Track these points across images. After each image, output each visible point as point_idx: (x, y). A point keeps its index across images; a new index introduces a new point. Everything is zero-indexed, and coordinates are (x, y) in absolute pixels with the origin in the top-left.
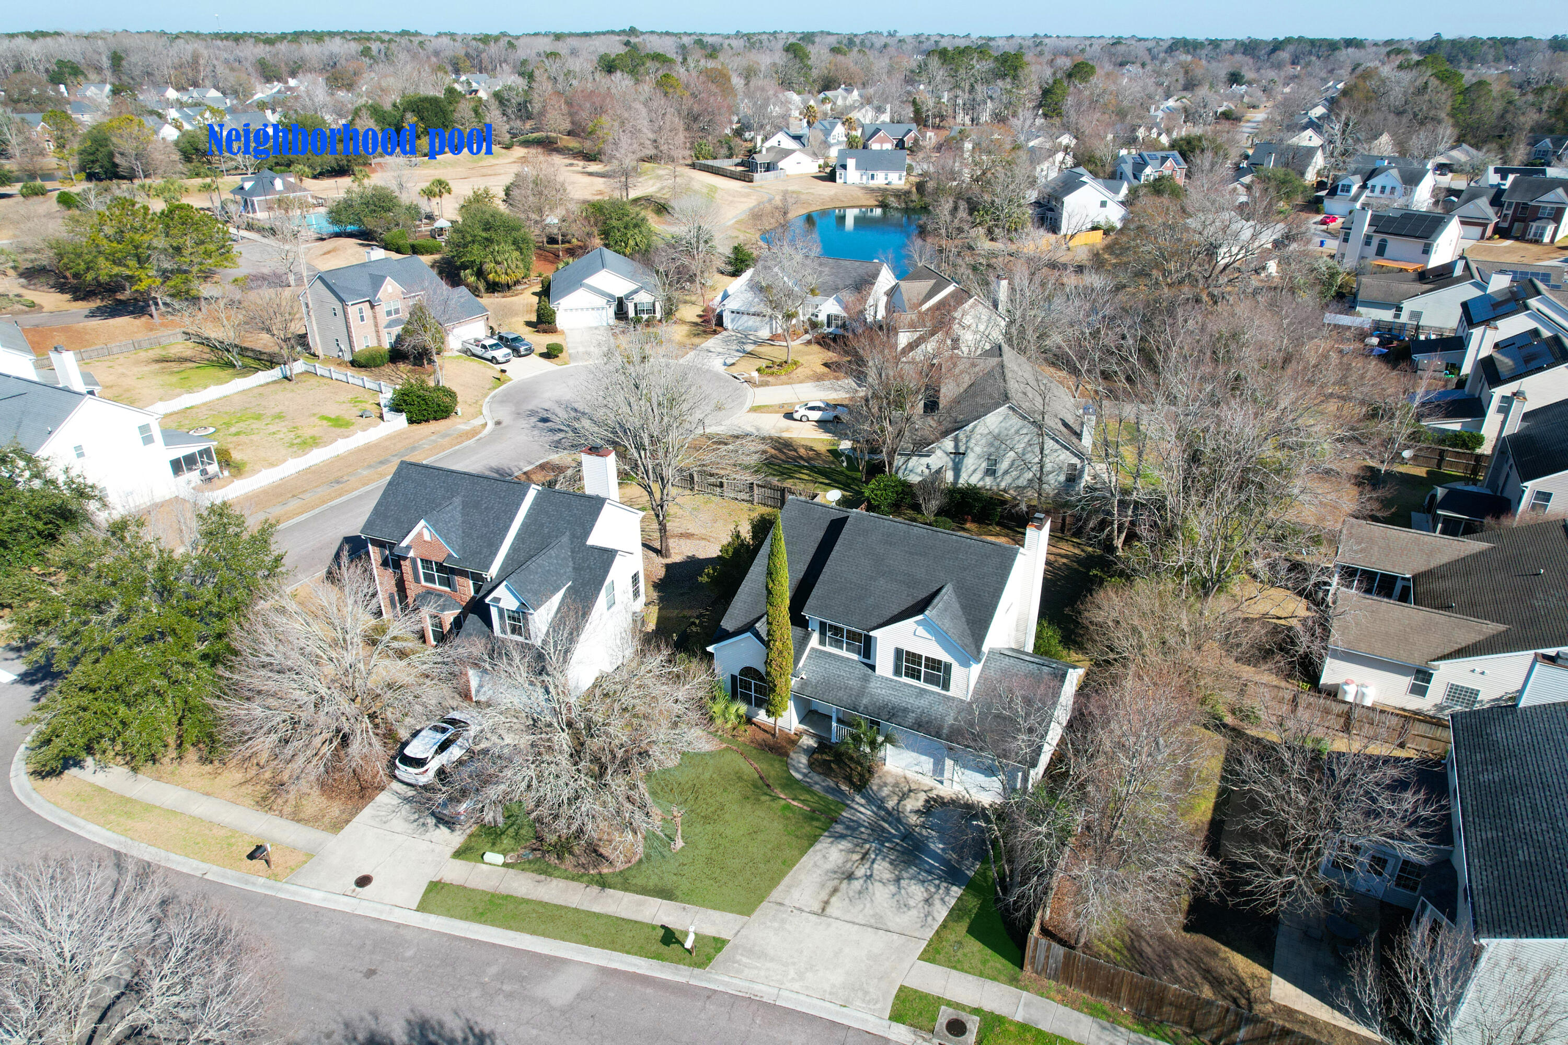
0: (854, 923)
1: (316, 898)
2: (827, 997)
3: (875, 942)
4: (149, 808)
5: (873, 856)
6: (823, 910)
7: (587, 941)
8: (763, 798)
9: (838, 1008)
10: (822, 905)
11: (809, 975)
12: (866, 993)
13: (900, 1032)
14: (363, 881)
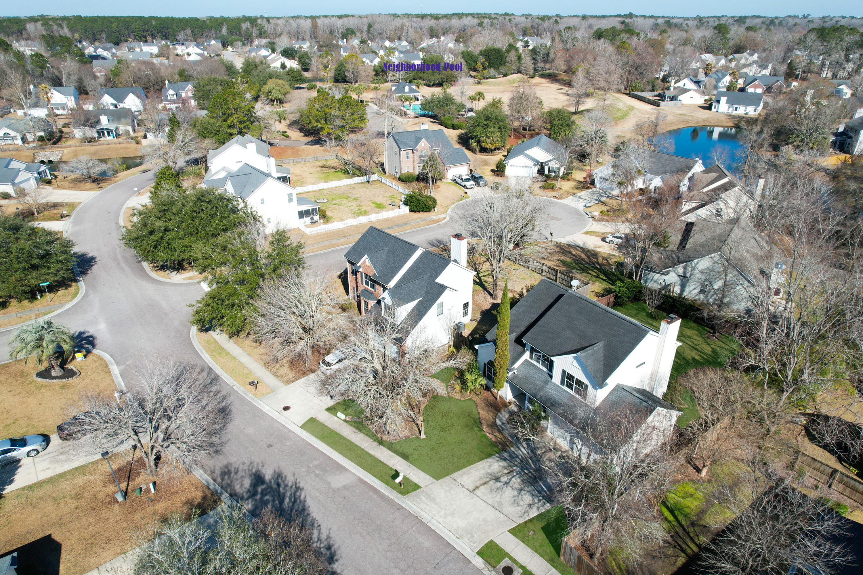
0: (485, 502)
1: (266, 408)
2: (453, 531)
3: (491, 514)
4: (228, 353)
5: (515, 474)
6: (474, 490)
7: (360, 465)
8: (476, 428)
9: (455, 538)
10: (474, 487)
11: (450, 517)
12: (472, 536)
13: (479, 562)
14: (286, 408)
